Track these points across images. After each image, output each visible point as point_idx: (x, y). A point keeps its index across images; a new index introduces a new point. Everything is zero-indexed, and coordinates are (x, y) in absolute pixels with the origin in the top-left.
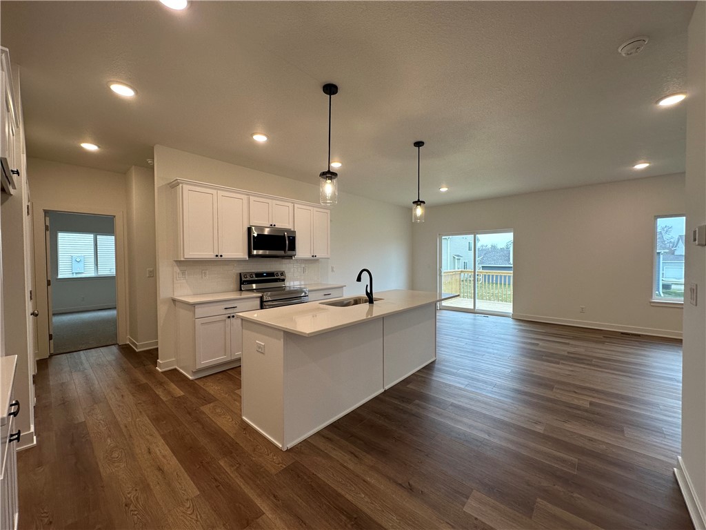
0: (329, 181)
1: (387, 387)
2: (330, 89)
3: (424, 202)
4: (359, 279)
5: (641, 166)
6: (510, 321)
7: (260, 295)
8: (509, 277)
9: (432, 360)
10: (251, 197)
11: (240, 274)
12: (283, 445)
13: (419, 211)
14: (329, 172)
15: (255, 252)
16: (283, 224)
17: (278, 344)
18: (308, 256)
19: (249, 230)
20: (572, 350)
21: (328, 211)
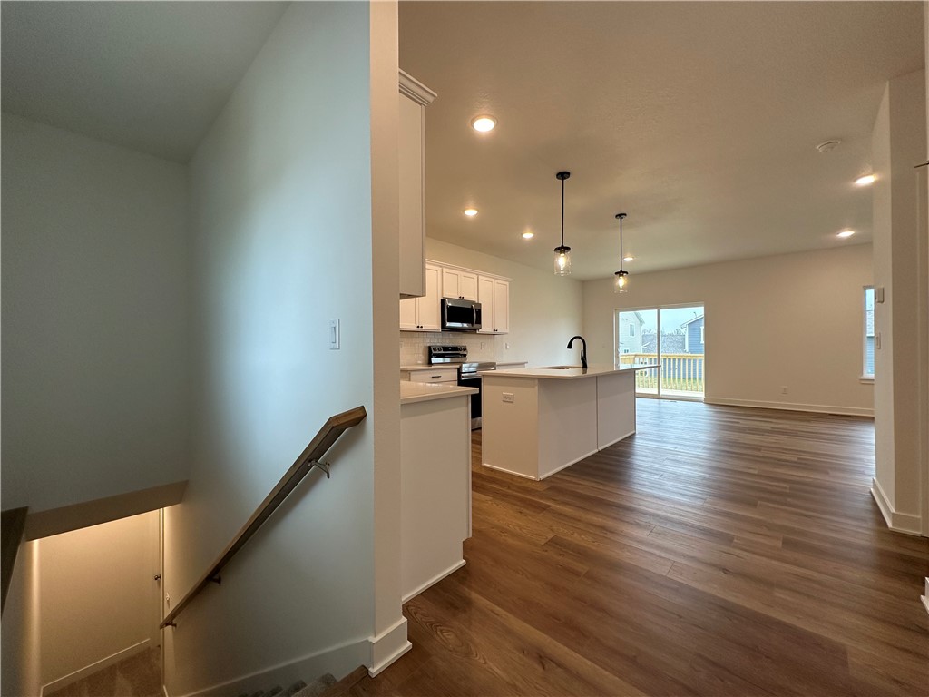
0: (562, 255)
1: (600, 449)
2: (563, 175)
3: (627, 273)
4: (570, 346)
5: (846, 234)
6: (703, 405)
7: (458, 366)
8: (700, 361)
9: (632, 432)
10: (444, 269)
11: (430, 347)
12: (537, 477)
13: (622, 282)
14: (563, 247)
15: (448, 324)
16: (470, 296)
17: (532, 393)
18: (490, 330)
19: (443, 301)
20: (776, 426)
21: (507, 283)
